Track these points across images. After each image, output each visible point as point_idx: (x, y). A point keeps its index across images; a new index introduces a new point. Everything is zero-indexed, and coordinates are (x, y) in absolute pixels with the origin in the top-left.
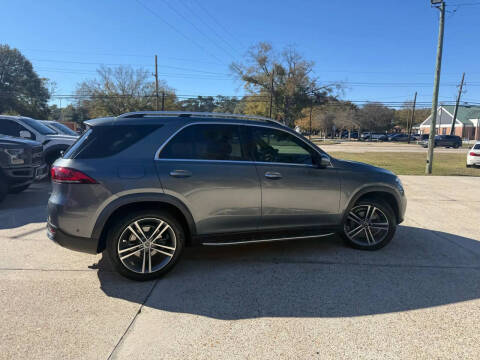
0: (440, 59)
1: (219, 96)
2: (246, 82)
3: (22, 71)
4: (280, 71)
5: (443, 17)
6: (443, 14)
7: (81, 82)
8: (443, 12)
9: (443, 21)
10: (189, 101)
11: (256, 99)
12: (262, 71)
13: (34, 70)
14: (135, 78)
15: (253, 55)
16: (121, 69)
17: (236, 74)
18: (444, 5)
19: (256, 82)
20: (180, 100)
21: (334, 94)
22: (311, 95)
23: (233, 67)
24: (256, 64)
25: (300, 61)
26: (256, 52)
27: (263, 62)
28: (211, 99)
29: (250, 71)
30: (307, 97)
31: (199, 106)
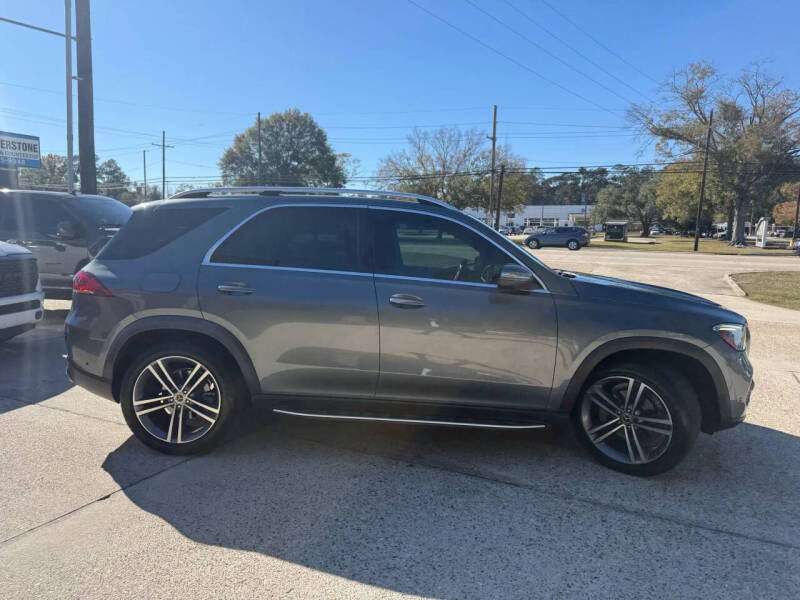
1: (620, 167)
2: (659, 139)
3: (313, 144)
4: (732, 113)
7: (384, 156)
10: (563, 177)
11: (683, 167)
12: (693, 116)
13: (328, 143)
14: (463, 145)
15: (675, 89)
16: (441, 132)
17: (639, 126)
19: (677, 136)
20: (547, 177)
23: (634, 113)
24: (680, 105)
25: (779, 90)
26: (681, 82)
27: (694, 99)
28: (603, 172)
29: (669, 118)
30: (792, 161)
31: (580, 185)
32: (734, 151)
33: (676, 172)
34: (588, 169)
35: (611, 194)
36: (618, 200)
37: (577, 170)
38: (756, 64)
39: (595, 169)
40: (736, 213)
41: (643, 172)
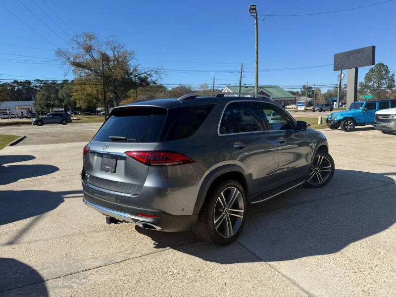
0: (257, 53)
1: (38, 80)
4: (105, 58)
5: (257, 23)
6: (257, 21)
8: (257, 19)
9: (257, 25)
11: (82, 82)
15: (78, 43)
17: (64, 60)
18: (257, 15)
19: (83, 67)
21: (154, 79)
22: (135, 79)
24: (82, 51)
26: (81, 40)
27: (89, 49)
29: (76, 57)
30: (132, 81)
31: (16, 89)
32: (110, 75)
33: (79, 84)
34: (19, 81)
35: (44, 95)
36: (48, 98)
37: (12, 81)
38: (112, 37)
39: (23, 81)
40: (115, 103)
41: (52, 83)
